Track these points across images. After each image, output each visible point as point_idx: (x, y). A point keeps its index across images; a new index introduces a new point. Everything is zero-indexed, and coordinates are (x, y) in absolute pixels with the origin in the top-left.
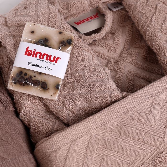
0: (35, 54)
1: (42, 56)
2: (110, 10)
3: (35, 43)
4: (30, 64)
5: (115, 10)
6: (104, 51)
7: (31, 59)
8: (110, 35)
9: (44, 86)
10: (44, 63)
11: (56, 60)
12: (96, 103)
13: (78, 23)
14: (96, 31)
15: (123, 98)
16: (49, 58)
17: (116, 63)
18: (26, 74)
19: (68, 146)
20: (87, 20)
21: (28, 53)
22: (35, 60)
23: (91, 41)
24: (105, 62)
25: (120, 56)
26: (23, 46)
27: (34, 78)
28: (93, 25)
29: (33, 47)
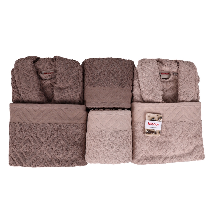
0: (151, 124)
1: (153, 124)
2: (173, 74)
3: (151, 120)
4: (150, 127)
5: (175, 75)
6: (165, 85)
7: (150, 126)
8: (169, 82)
9: (155, 133)
10: (155, 126)
11: (158, 125)
12: (155, 100)
13: (162, 74)
14: (166, 79)
15: (162, 103)
16: (156, 124)
17: (166, 91)
18: (149, 130)
19: (141, 107)
20: (165, 74)
21: (149, 124)
22: (152, 126)
23: (163, 81)
24: (163, 89)
25: (169, 89)
26: (147, 122)
27: (152, 131)
28: (166, 76)
29: (150, 122)
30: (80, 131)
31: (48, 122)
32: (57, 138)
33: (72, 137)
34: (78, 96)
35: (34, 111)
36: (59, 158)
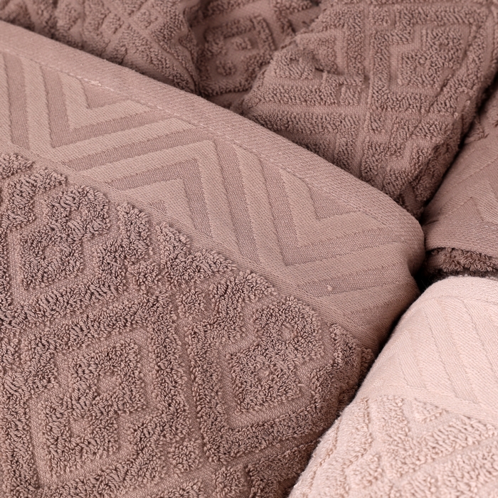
30: (304, 372)
31: (129, 192)
32: (127, 321)
33: (228, 382)
34: (407, 153)
35: (82, 99)
36: (46, 477)
